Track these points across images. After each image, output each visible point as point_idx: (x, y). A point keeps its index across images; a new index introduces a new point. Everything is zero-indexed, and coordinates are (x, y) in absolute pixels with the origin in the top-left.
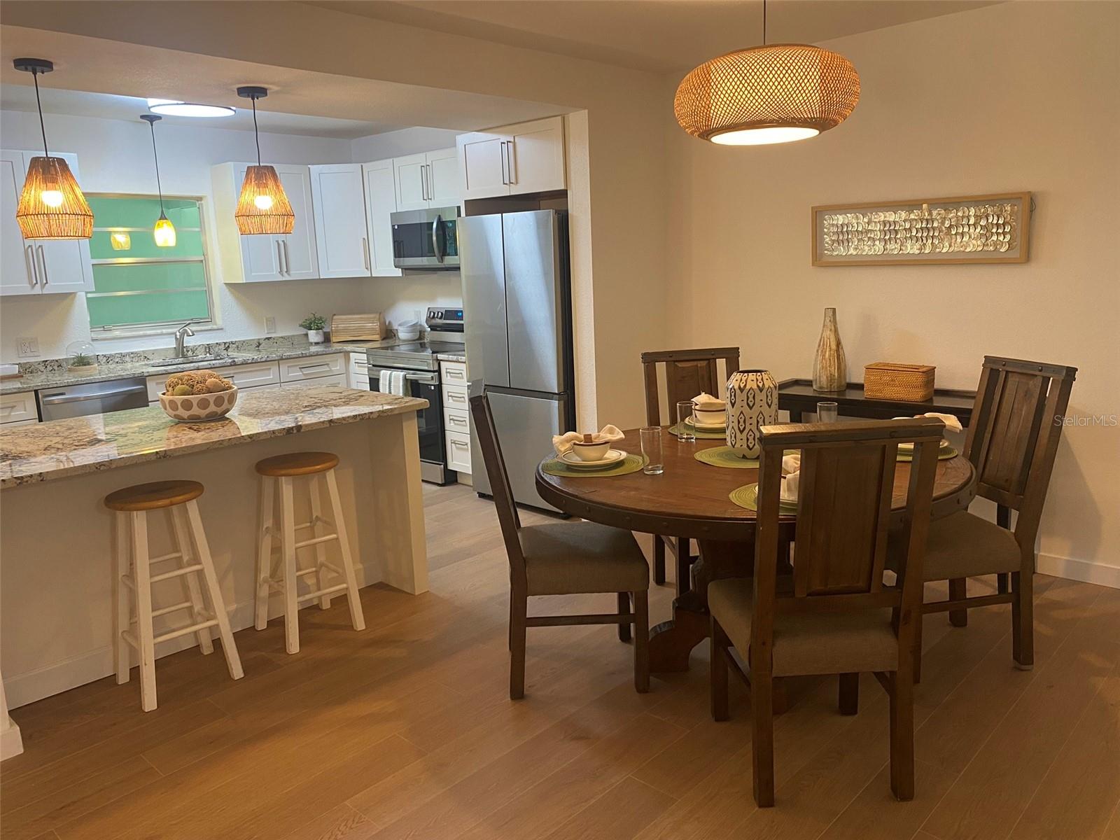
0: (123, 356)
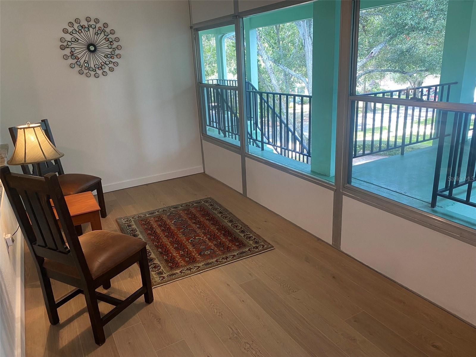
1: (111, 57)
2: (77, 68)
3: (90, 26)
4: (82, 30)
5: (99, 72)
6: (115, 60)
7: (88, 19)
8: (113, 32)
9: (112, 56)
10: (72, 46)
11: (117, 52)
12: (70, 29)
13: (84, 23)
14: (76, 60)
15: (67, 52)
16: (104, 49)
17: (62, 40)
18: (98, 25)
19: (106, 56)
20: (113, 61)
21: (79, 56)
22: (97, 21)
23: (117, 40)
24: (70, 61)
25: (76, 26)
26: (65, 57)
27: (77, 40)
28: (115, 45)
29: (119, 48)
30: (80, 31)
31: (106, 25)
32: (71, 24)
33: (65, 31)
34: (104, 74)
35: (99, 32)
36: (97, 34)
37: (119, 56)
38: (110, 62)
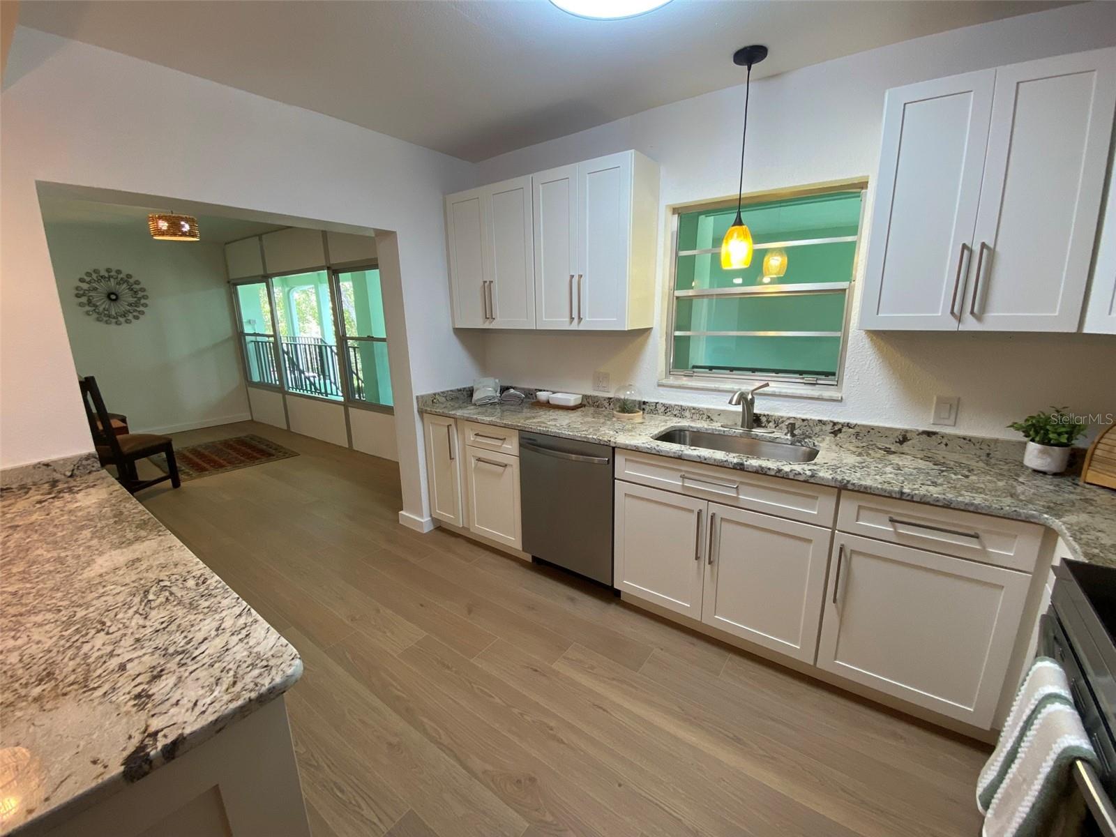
0: (683, 409)
1: (136, 306)
2: (95, 316)
3: (109, 277)
4: (102, 280)
5: (122, 320)
6: (141, 308)
7: (108, 270)
8: (137, 282)
9: (137, 304)
10: (90, 294)
11: (143, 301)
12: (88, 279)
13: (103, 273)
14: (93, 308)
15: (84, 300)
16: (127, 297)
17: (77, 288)
18: (120, 276)
19: (130, 305)
20: (138, 309)
21: (98, 304)
22: (119, 272)
23: (143, 290)
24: (88, 308)
25: (94, 276)
26: (81, 305)
27: (95, 289)
28: (140, 294)
29: (145, 297)
30: (98, 281)
31: (129, 276)
32: (88, 274)
33: (82, 280)
34: (128, 321)
35: (121, 282)
36: (119, 284)
37: (145, 305)
38: (135, 311)
